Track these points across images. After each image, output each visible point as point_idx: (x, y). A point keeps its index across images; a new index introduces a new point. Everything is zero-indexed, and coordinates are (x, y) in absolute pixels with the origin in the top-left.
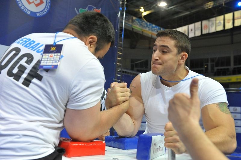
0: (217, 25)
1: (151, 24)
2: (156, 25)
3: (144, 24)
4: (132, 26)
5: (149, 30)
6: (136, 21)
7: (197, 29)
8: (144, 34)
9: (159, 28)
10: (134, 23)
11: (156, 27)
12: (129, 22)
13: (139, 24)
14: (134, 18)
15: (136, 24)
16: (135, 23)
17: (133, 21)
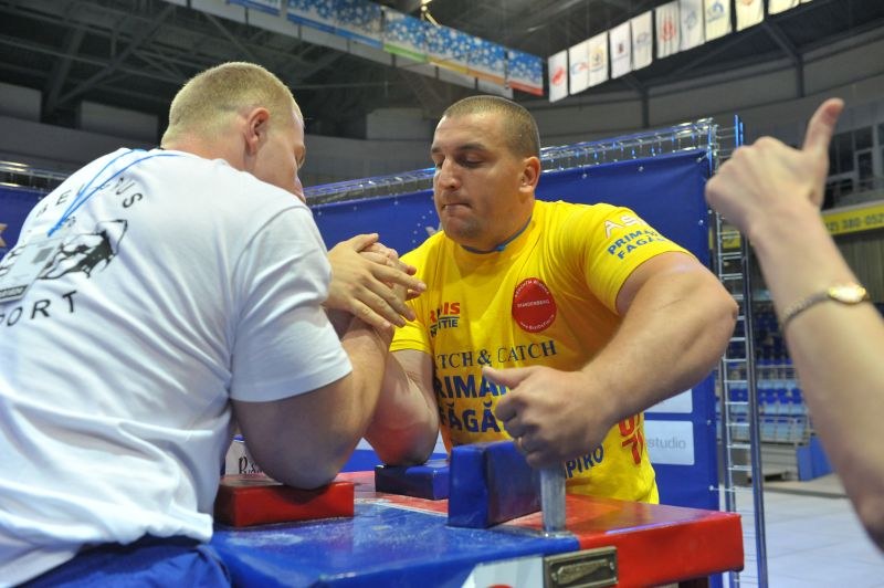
0: (707, 17)
1: (465, 35)
2: (483, 37)
3: (432, 36)
4: (381, 44)
5: (459, 58)
6: (398, 25)
7: (638, 42)
8: (442, 77)
9: (501, 49)
10: (389, 35)
11: (489, 47)
12: (367, 30)
13: (411, 36)
14: (391, 16)
15: (401, 38)
16: (395, 33)
17: (385, 26)
